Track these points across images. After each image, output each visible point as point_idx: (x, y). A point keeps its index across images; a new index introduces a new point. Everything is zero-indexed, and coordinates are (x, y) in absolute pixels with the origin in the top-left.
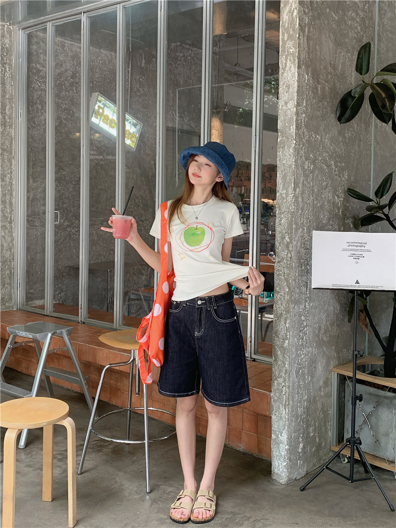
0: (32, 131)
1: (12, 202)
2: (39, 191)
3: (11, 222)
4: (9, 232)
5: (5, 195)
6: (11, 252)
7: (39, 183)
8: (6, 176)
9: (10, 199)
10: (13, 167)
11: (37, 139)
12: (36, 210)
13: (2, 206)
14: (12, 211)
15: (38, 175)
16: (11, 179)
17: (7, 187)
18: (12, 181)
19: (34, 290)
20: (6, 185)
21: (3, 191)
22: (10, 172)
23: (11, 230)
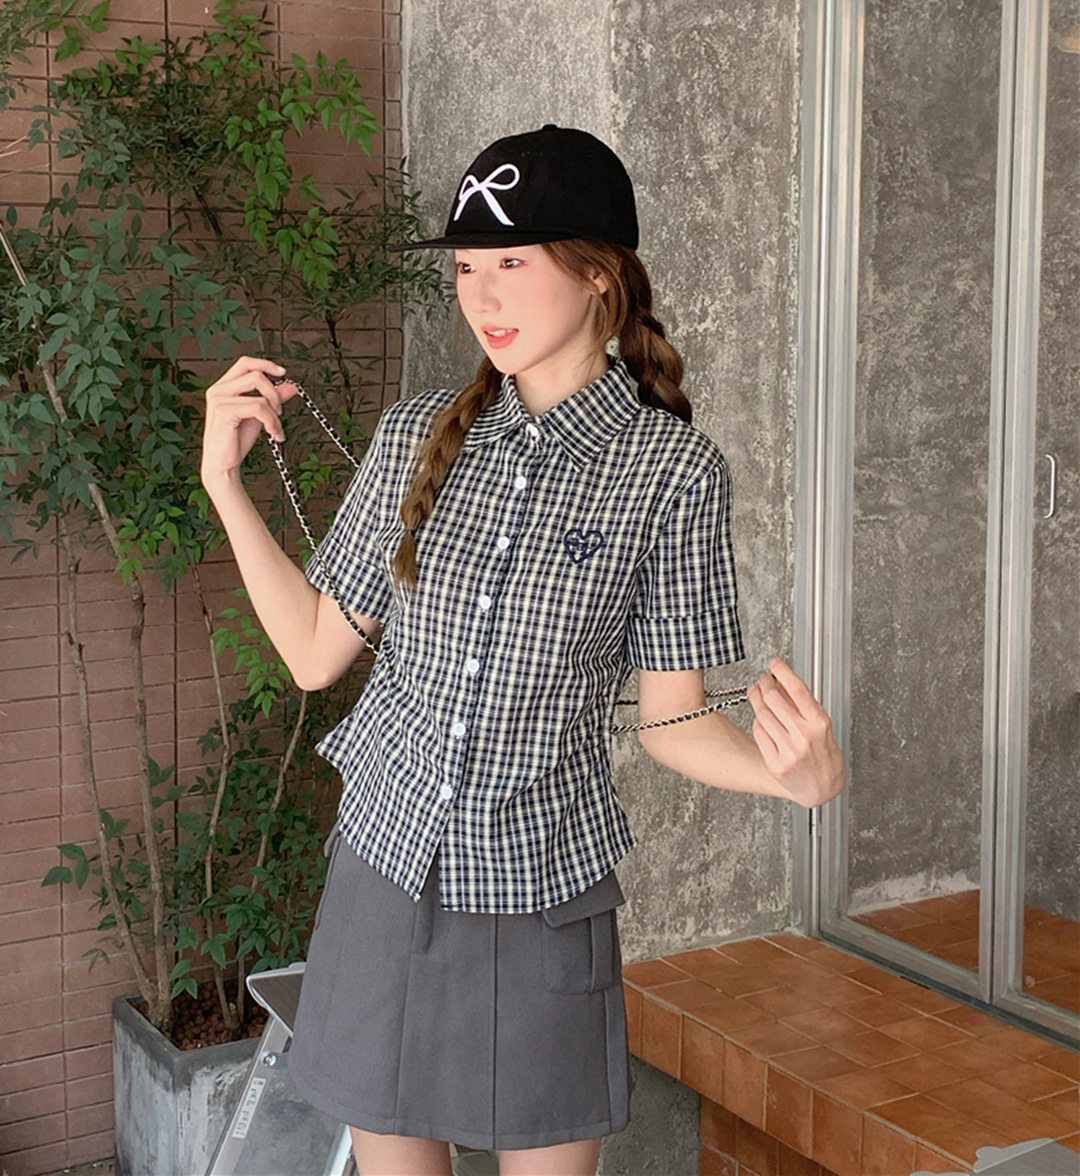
0: (882, 22)
1: (786, 396)
2: (907, 328)
3: (778, 497)
4: (771, 544)
5: (755, 364)
7: (905, 288)
8: (758, 265)
9: (778, 377)
10: (790, 216)
11: (904, 63)
12: (893, 428)
13: (742, 417)
14: (785, 436)
15: (905, 249)
16: (781, 276)
17: (762, 319)
18: (785, 286)
19: (881, 831)
20: (757, 311)
21: (744, 342)
22: (780, 239)
23: (778, 537)
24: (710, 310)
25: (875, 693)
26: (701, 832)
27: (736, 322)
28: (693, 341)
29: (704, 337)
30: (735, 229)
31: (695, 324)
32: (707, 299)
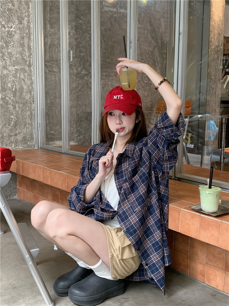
1: (31, 46)
3: (30, 66)
4: (28, 75)
5: (23, 39)
6: (31, 95)
7: (56, 29)
8: (23, 19)
9: (29, 42)
10: (30, 10)
13: (21, 49)
14: (30, 54)
15: (56, 21)
16: (29, 22)
17: (25, 30)
18: (29, 24)
19: (55, 132)
20: (24, 28)
21: (21, 34)
22: (28, 15)
23: (30, 74)
24: (13, 26)
25: (53, 106)
26: (15, 128)
27: (19, 30)
28: (9, 32)
29: (12, 32)
30: (18, 11)
31: (10, 29)
32: (12, 24)
